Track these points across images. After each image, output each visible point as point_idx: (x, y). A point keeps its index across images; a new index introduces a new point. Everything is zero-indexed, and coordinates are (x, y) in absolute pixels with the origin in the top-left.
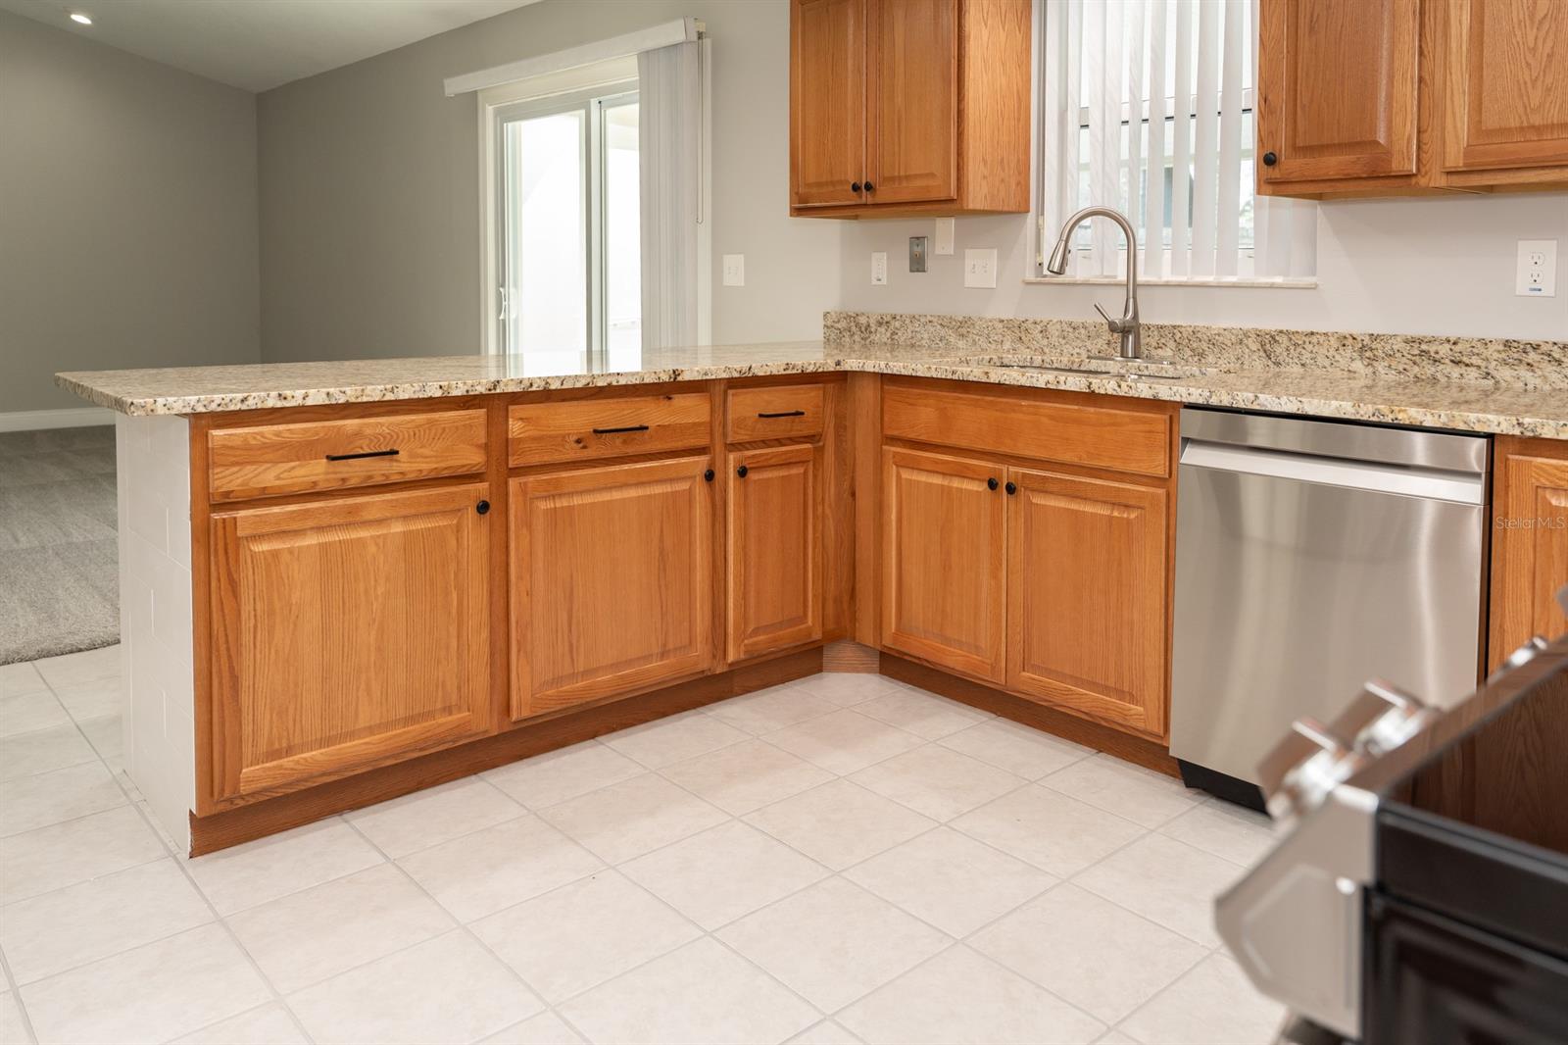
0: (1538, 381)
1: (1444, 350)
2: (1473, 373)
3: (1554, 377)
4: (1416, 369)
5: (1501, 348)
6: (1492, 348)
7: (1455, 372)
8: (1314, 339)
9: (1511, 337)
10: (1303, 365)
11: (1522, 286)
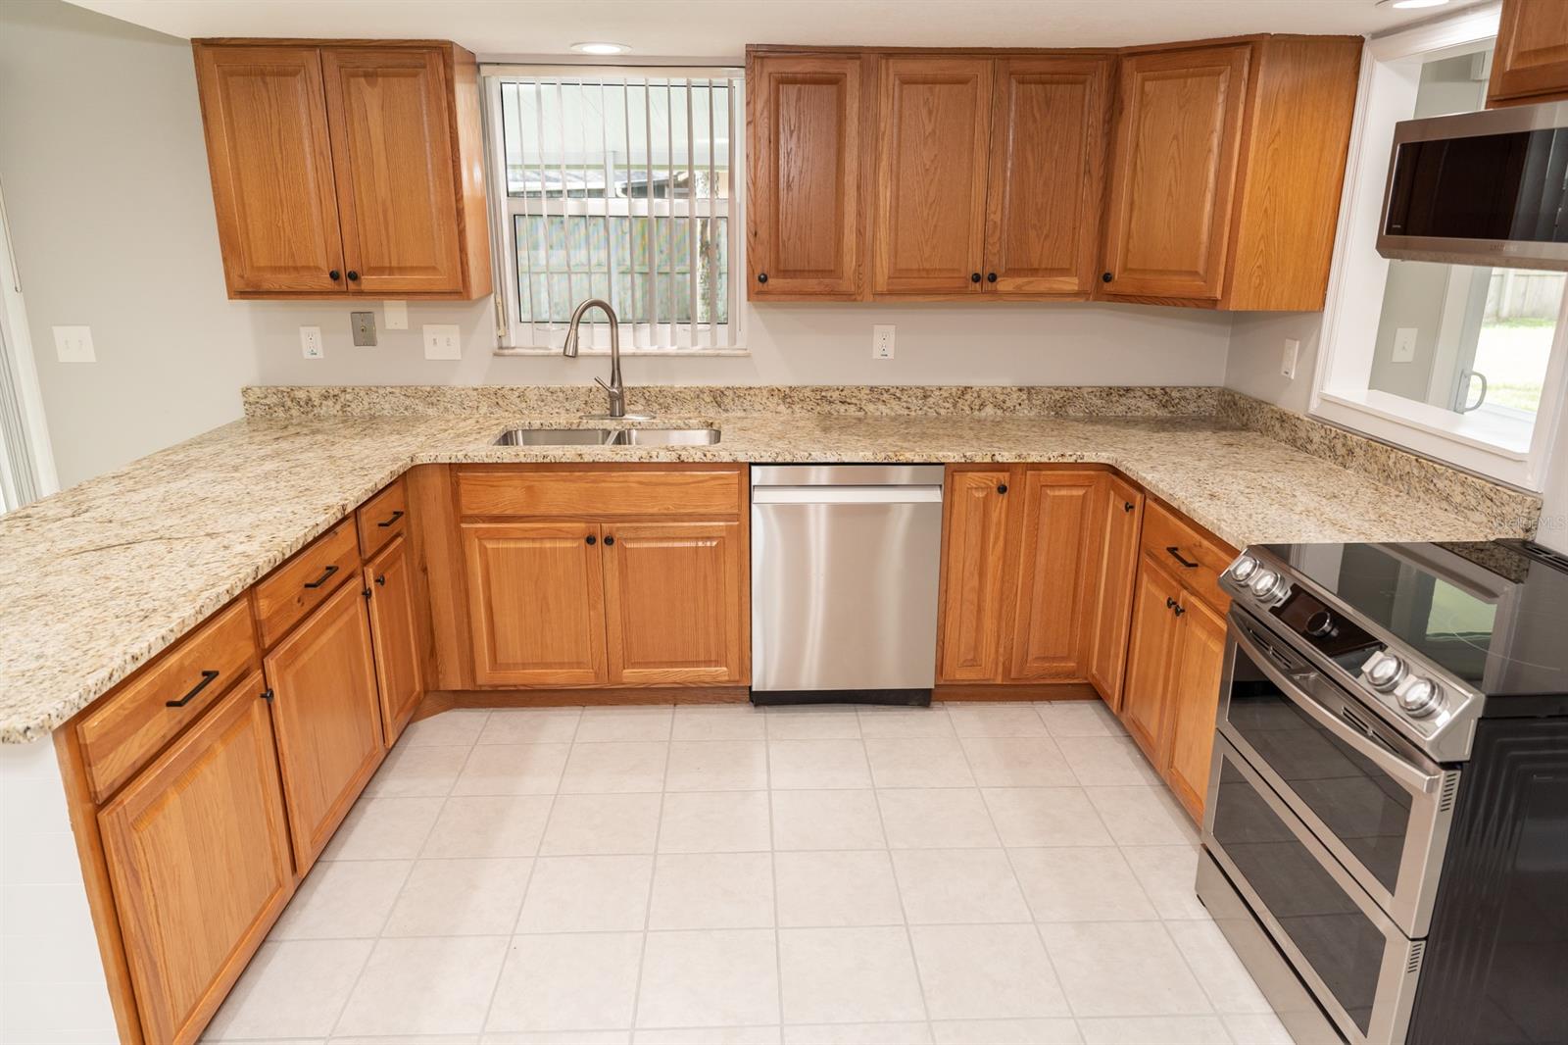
0: (888, 411)
1: (836, 395)
2: (852, 408)
3: (896, 408)
4: (819, 408)
5: (868, 392)
6: (863, 392)
7: (842, 408)
8: (752, 392)
9: (874, 384)
10: (745, 410)
11: (877, 354)
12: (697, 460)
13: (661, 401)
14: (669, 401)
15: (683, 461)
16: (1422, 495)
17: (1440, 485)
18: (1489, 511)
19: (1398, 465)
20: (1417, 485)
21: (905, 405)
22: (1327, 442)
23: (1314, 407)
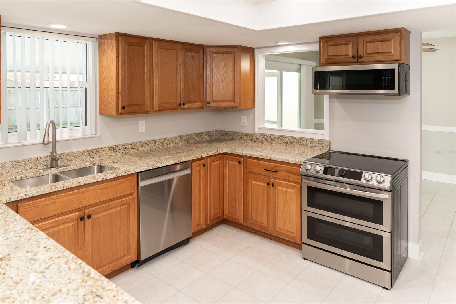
0: (145, 149)
1: (130, 146)
2: (135, 150)
3: (148, 148)
4: (125, 151)
5: (139, 144)
6: (138, 144)
7: (132, 150)
8: (102, 150)
9: (141, 141)
10: (100, 157)
11: (140, 131)
12: (123, 175)
13: (68, 158)
14: (71, 158)
15: (118, 176)
16: (298, 146)
17: (303, 143)
18: (319, 146)
19: (289, 141)
20: (297, 144)
21: (150, 146)
22: (264, 138)
23: (256, 131)
